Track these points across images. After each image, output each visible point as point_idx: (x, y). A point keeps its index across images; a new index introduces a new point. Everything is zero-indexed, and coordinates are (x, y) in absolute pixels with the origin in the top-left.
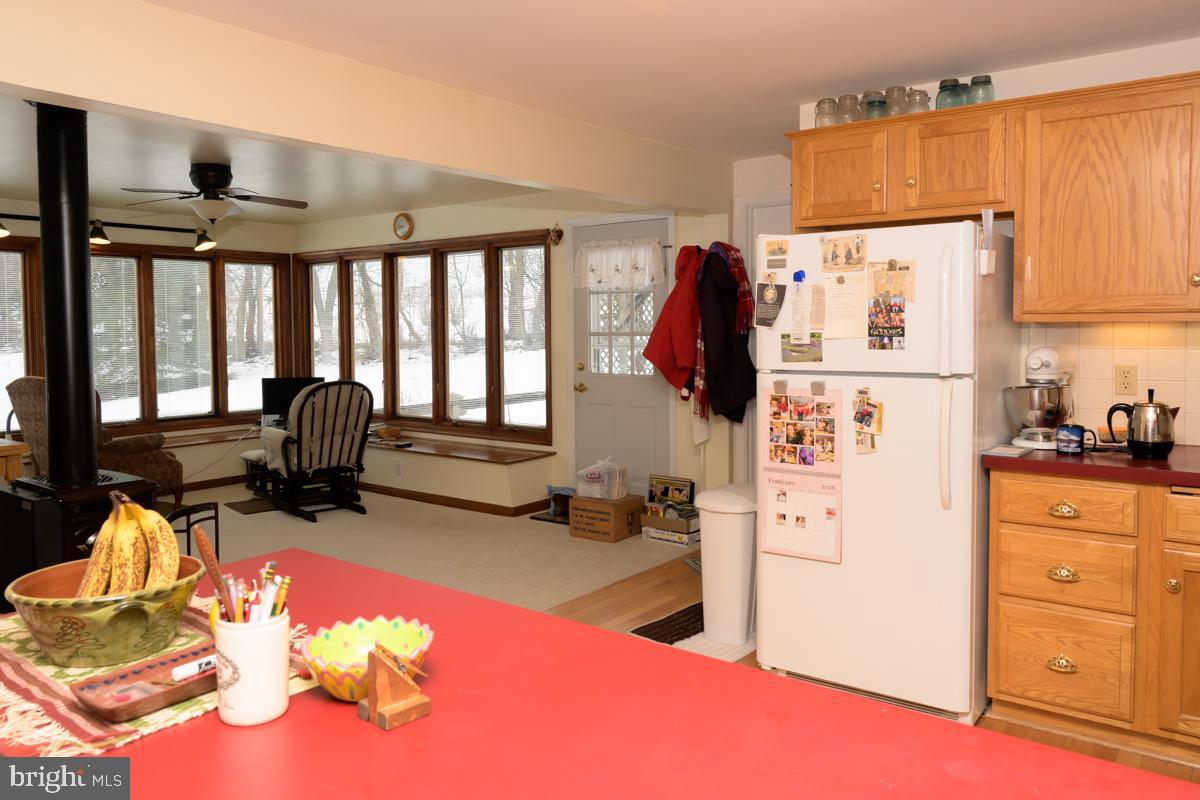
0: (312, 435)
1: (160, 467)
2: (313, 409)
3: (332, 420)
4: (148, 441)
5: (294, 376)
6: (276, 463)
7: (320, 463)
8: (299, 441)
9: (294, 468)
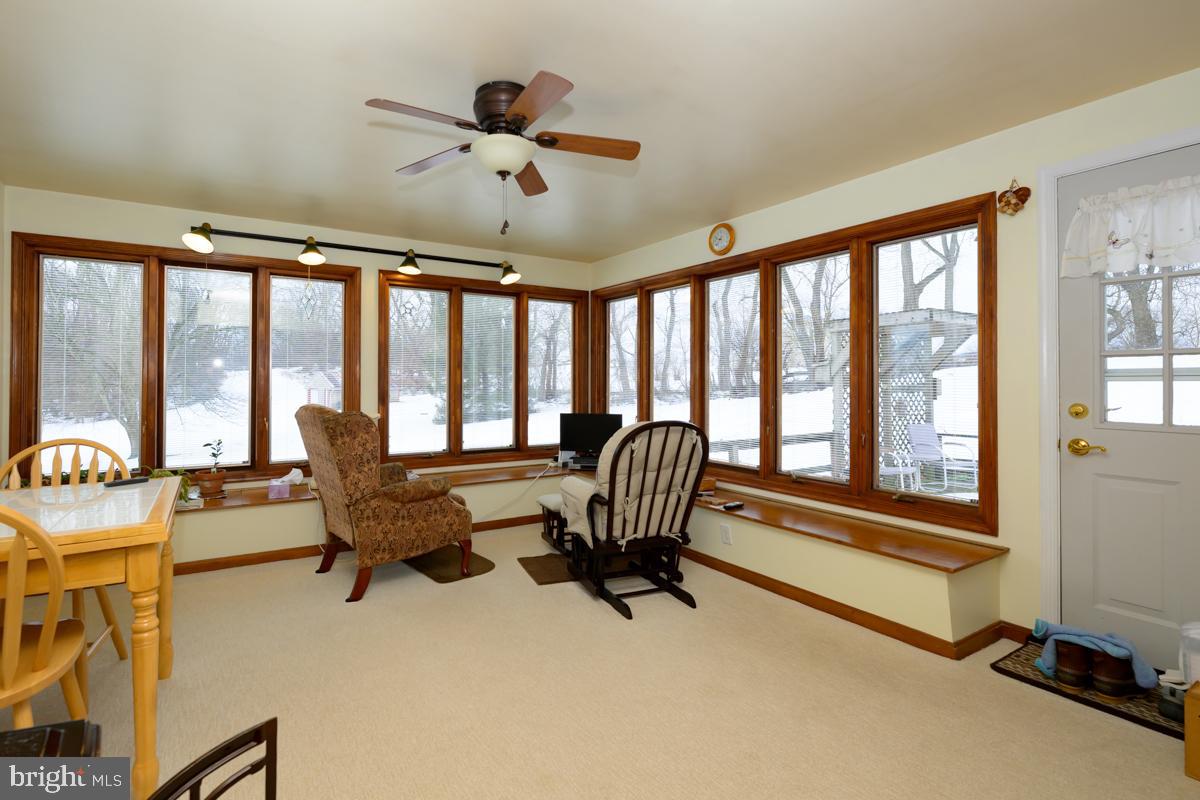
0: (627, 495)
1: (445, 517)
2: (631, 459)
3: (655, 473)
4: (432, 487)
5: (590, 412)
6: (579, 526)
7: (635, 532)
8: (610, 503)
9: (602, 536)
